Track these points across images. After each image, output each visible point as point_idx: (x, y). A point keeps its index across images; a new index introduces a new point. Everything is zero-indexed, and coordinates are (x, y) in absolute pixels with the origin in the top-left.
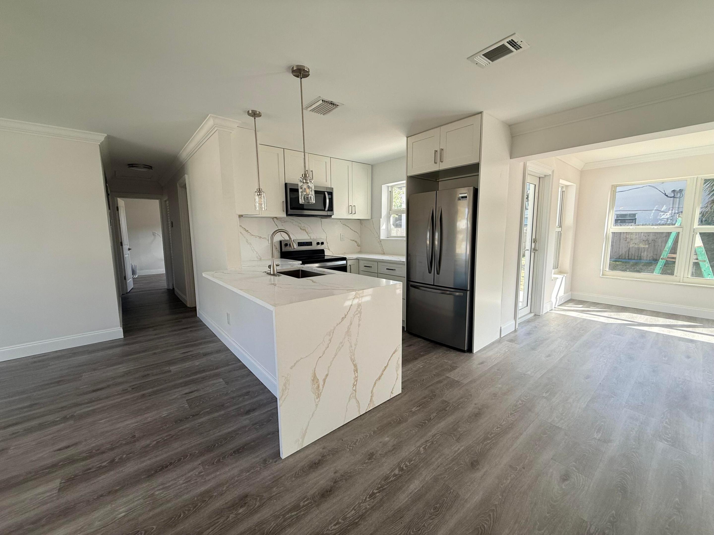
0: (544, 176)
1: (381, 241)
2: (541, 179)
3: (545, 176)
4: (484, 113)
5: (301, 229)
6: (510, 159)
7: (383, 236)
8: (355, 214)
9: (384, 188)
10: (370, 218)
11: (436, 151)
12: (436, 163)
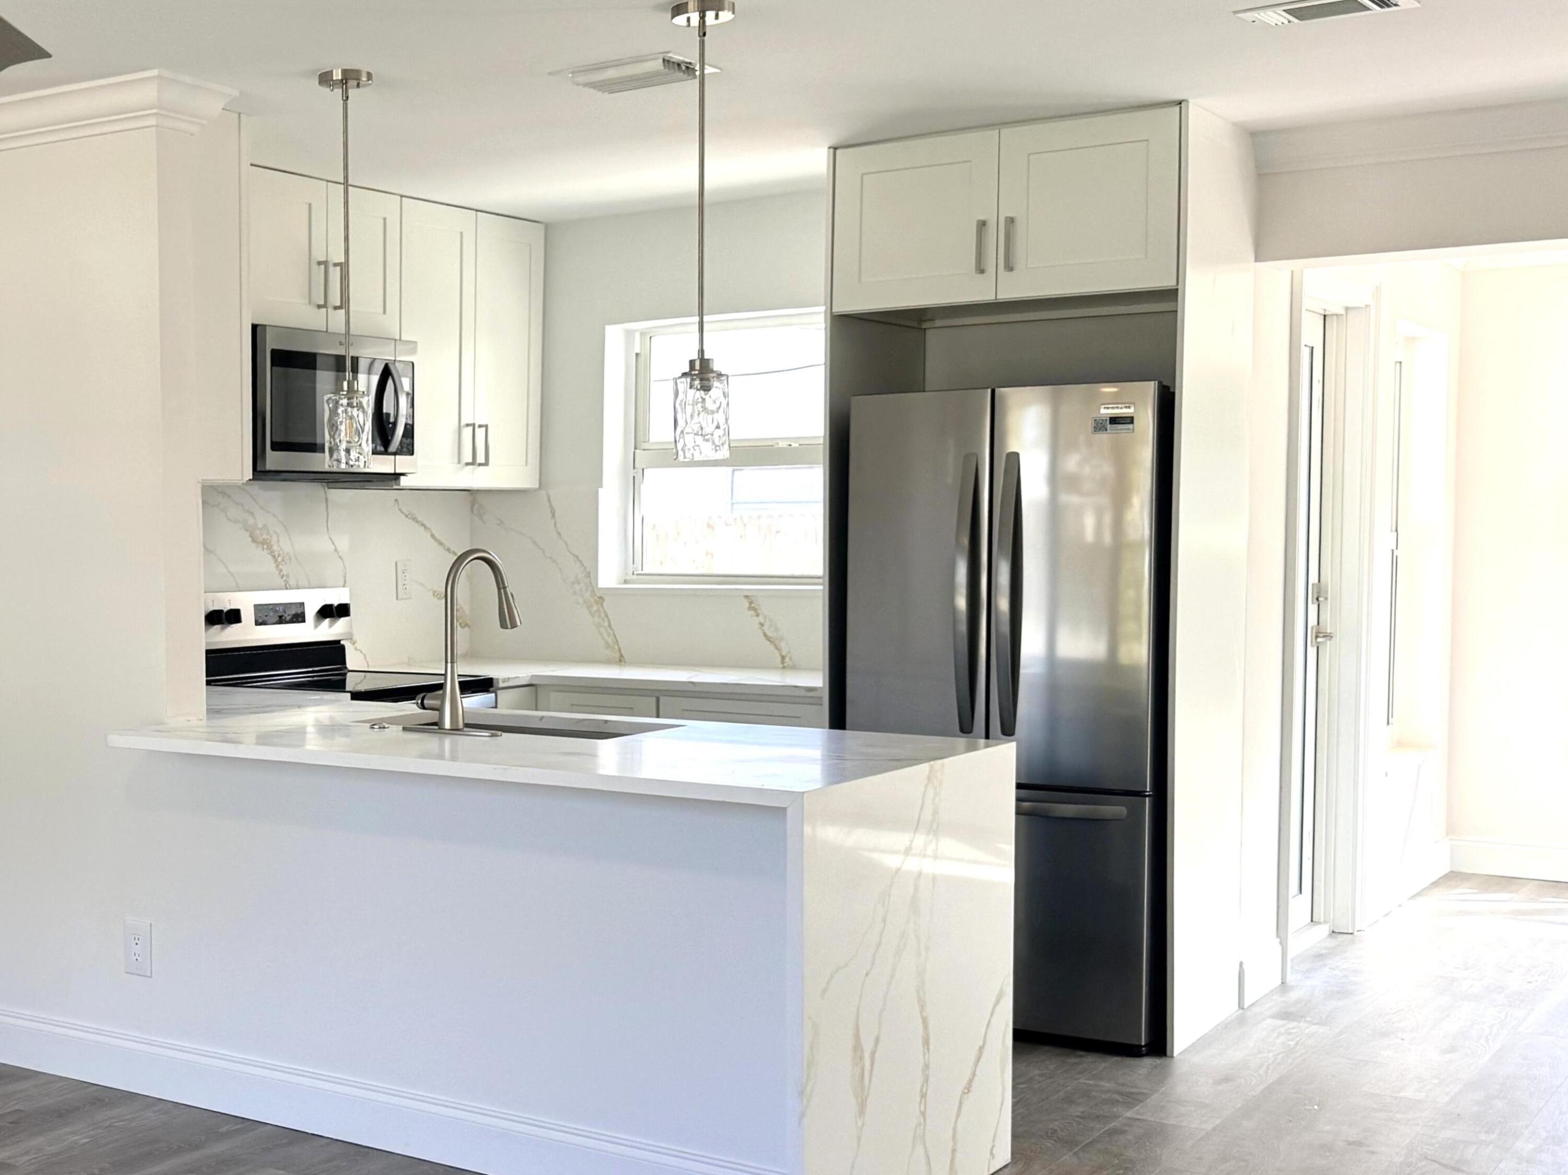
0: (1343, 312)
1: (600, 598)
2: (1332, 325)
3: (1347, 309)
4: (1191, 105)
5: (254, 541)
6: (1256, 261)
7: (608, 577)
8: (486, 464)
9: (614, 335)
10: (537, 486)
11: (982, 224)
12: (982, 271)
